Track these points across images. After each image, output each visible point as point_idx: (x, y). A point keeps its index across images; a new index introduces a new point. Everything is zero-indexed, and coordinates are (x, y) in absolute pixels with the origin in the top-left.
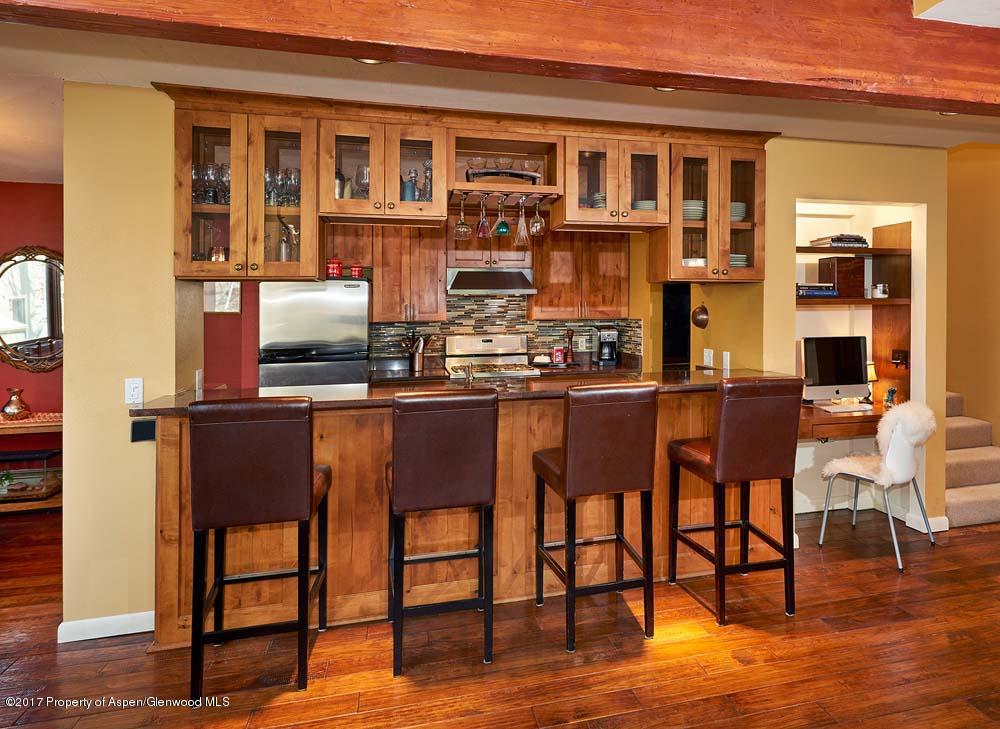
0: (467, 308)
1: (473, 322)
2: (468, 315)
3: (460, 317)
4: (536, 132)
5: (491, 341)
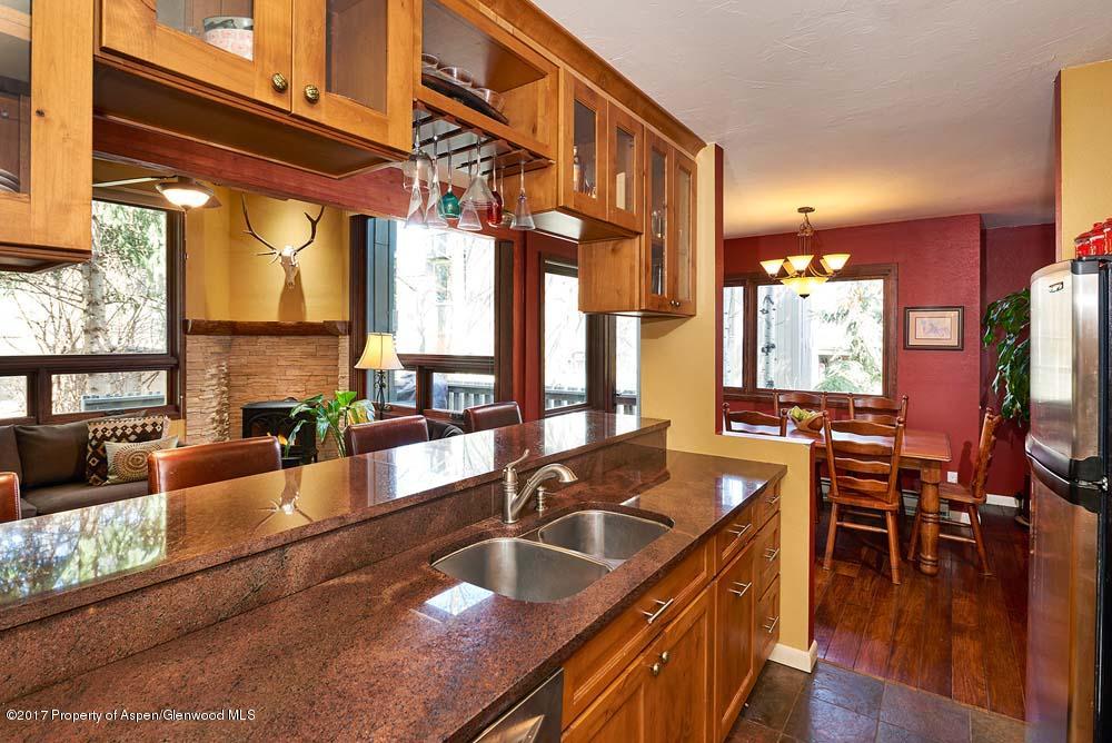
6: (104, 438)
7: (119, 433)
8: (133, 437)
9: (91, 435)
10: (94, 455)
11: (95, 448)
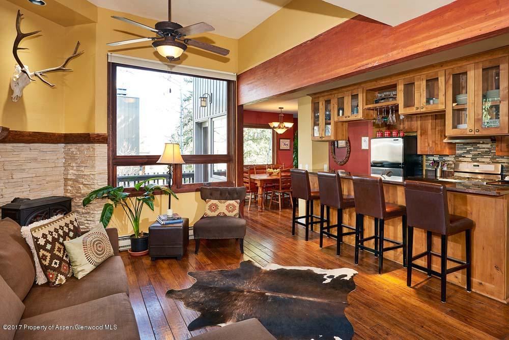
0: (468, 149)
1: (471, 156)
2: (468, 152)
3: (464, 153)
4: (389, 81)
5: (478, 166)
7: (60, 232)
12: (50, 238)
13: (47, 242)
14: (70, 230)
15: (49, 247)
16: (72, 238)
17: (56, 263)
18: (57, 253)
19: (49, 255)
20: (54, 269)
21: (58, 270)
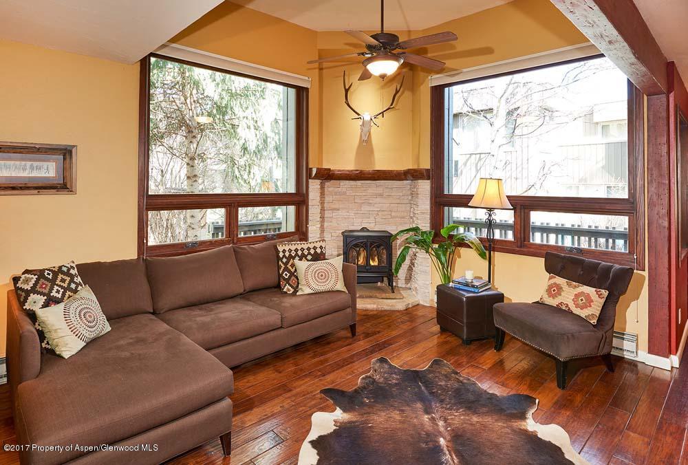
6: (291, 257)
7: (300, 253)
8: (309, 257)
9: (281, 255)
10: (286, 269)
11: (286, 264)
12: (287, 254)
13: (284, 256)
14: (309, 253)
15: (284, 260)
16: (308, 260)
17: (286, 275)
18: (290, 268)
19: (283, 266)
20: (284, 279)
21: (287, 281)
